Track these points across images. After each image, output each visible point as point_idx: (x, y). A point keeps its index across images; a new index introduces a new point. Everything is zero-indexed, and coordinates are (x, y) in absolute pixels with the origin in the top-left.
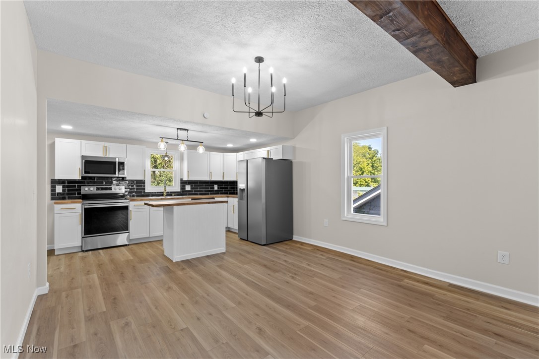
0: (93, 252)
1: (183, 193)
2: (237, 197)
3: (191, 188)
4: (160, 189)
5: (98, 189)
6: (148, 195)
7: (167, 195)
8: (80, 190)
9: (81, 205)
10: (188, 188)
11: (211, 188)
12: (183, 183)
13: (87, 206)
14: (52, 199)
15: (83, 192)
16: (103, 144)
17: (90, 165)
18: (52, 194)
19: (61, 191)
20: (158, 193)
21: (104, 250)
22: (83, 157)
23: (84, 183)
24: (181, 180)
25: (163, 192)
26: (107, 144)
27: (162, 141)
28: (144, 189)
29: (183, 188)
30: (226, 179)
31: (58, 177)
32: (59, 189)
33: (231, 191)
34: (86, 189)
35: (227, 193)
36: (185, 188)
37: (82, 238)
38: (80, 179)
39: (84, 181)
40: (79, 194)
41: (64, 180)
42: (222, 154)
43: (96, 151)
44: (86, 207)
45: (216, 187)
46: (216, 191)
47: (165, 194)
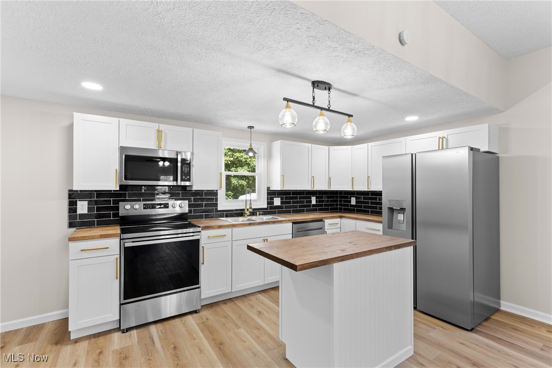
0: (139, 330)
1: (271, 210)
2: (381, 222)
3: (282, 203)
5: (145, 206)
6: (222, 214)
8: (118, 209)
9: (118, 240)
10: (277, 202)
11: (307, 202)
12: (272, 194)
13: (129, 244)
14: (71, 225)
15: (122, 212)
16: (155, 126)
17: (134, 163)
18: (70, 217)
19: (85, 211)
20: (236, 210)
21: (159, 325)
22: (122, 149)
23: (125, 195)
24: (268, 189)
25: (243, 210)
26: (163, 127)
27: (287, 107)
28: (216, 205)
29: (270, 202)
30: (335, 187)
31: (79, 185)
32: (83, 207)
33: (333, 205)
34: (128, 207)
35: (327, 209)
36: (273, 203)
37: (121, 304)
38: (118, 189)
39: (124, 192)
40: (116, 215)
41: (92, 191)
42: (327, 147)
44: (127, 245)
45: (314, 201)
46: (314, 206)
47: (248, 213)
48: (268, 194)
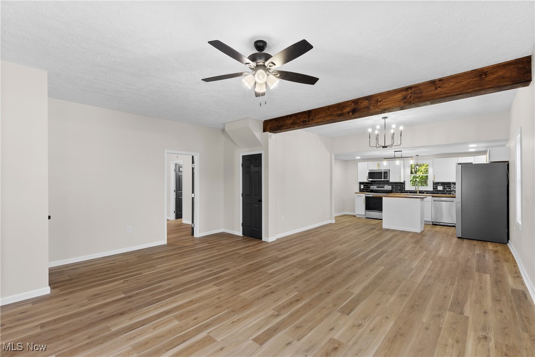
1: (436, 192)
3: (443, 189)
4: (413, 188)
5: (377, 187)
6: (407, 192)
7: (419, 193)
8: (369, 188)
9: (365, 195)
10: (440, 188)
12: (436, 184)
13: (367, 196)
16: (377, 162)
17: (372, 174)
23: (371, 184)
24: (434, 181)
26: (379, 162)
28: (404, 188)
29: (435, 188)
32: (362, 187)
34: (372, 187)
36: (437, 189)
37: (365, 211)
38: (368, 181)
43: (374, 167)
47: (418, 192)
48: (434, 184)
